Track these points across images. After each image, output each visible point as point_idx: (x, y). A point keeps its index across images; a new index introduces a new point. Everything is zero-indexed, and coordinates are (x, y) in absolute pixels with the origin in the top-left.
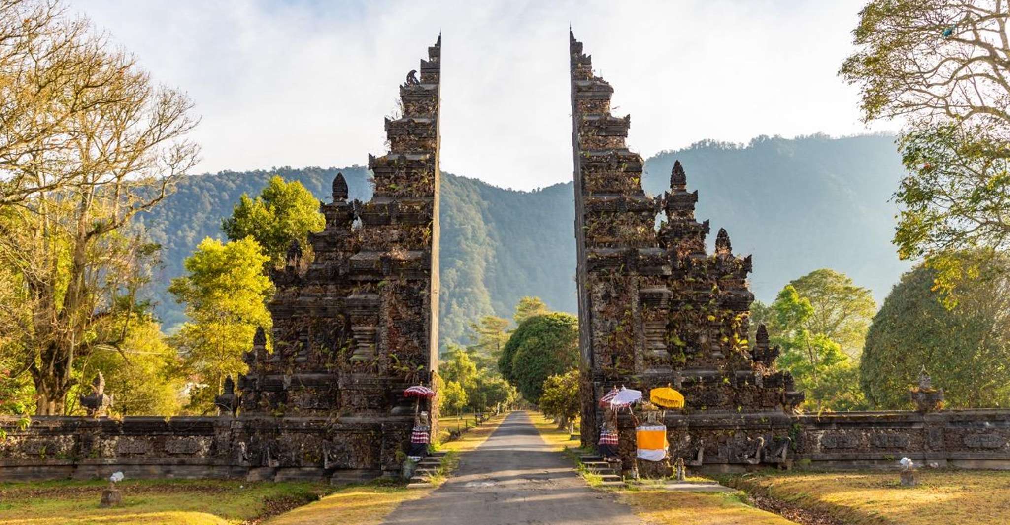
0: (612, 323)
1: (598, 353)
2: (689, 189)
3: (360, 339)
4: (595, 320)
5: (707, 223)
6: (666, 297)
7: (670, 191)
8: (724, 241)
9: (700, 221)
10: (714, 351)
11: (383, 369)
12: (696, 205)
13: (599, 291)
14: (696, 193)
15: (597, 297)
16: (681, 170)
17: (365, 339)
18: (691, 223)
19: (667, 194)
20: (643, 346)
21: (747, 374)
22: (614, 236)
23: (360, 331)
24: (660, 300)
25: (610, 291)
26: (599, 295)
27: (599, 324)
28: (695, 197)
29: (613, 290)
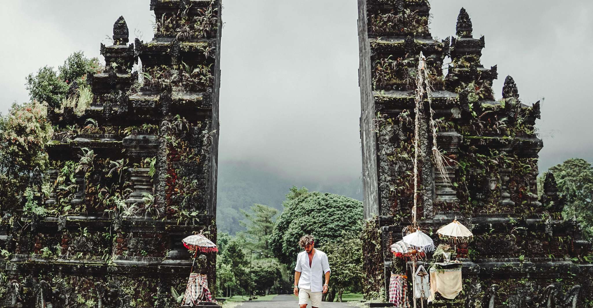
0: (400, 167)
1: (386, 198)
2: (476, 36)
3: (137, 181)
4: (382, 164)
5: (494, 69)
6: (455, 141)
7: (456, 37)
8: (511, 88)
9: (487, 67)
10: (505, 198)
11: (160, 212)
12: (483, 51)
13: (387, 134)
14: (483, 38)
15: (385, 139)
16: (467, 16)
17: (143, 182)
18: (478, 69)
19: (453, 39)
20: (432, 190)
21: (537, 222)
22: (402, 79)
23: (137, 172)
24: (450, 144)
25: (398, 134)
26: (387, 138)
27: (387, 167)
28: (481, 43)
29: (401, 133)
